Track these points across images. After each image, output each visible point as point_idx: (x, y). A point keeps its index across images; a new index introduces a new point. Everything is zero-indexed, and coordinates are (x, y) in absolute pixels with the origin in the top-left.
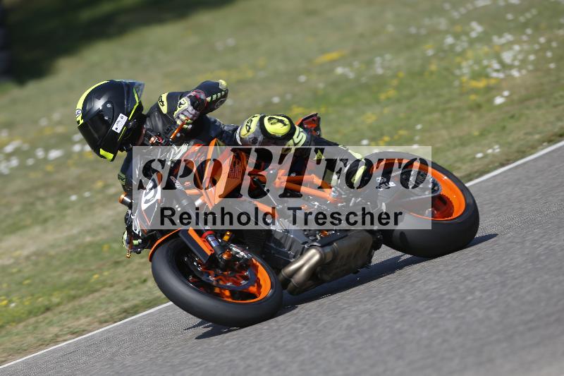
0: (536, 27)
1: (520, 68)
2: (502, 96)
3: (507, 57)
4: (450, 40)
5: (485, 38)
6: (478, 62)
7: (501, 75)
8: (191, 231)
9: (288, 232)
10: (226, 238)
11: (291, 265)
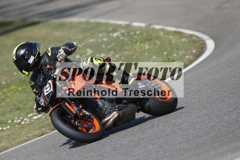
0: (115, 51)
8: (67, 104)
9: (104, 105)
10: (80, 107)
11: (106, 119)
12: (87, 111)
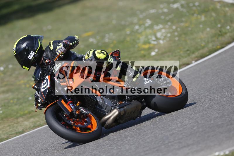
1: (163, 40)
2: (155, 52)
3: (159, 35)
4: (137, 27)
5: (151, 27)
6: (147, 36)
7: (155, 43)
8: (63, 102)
9: (105, 102)
10: (78, 104)
11: (106, 116)
12: (85, 109)
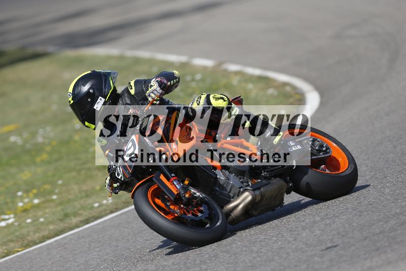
8: (162, 177)
9: (229, 180)
10: (186, 182)
11: (231, 204)
12: (198, 189)
